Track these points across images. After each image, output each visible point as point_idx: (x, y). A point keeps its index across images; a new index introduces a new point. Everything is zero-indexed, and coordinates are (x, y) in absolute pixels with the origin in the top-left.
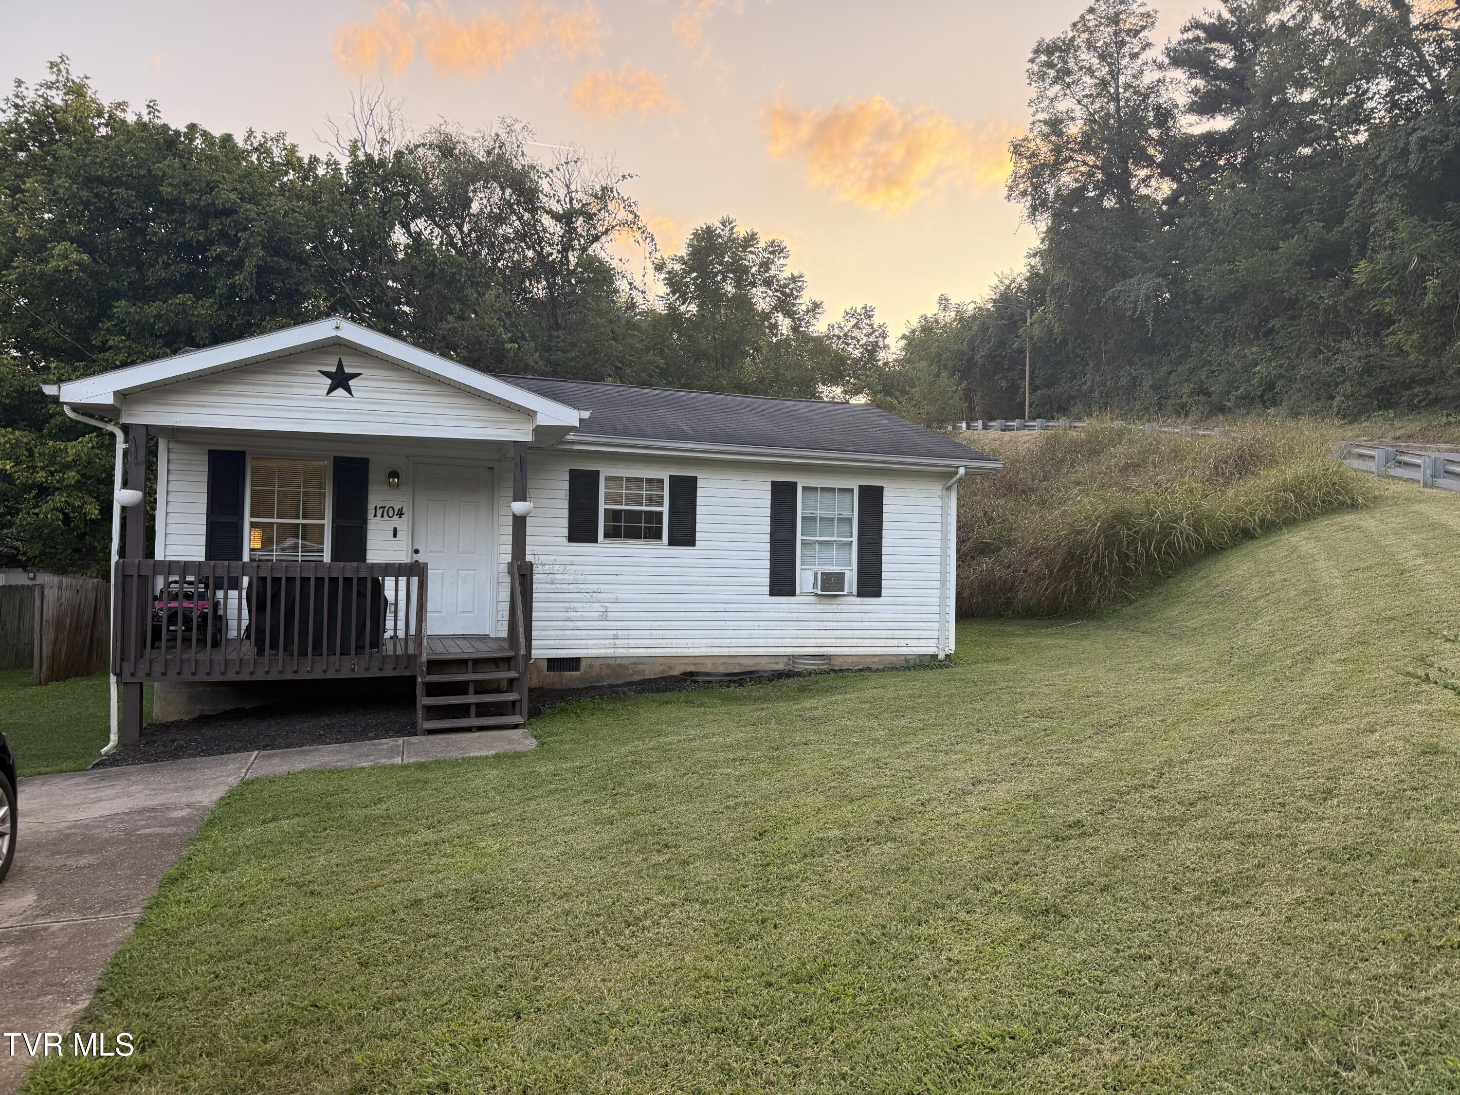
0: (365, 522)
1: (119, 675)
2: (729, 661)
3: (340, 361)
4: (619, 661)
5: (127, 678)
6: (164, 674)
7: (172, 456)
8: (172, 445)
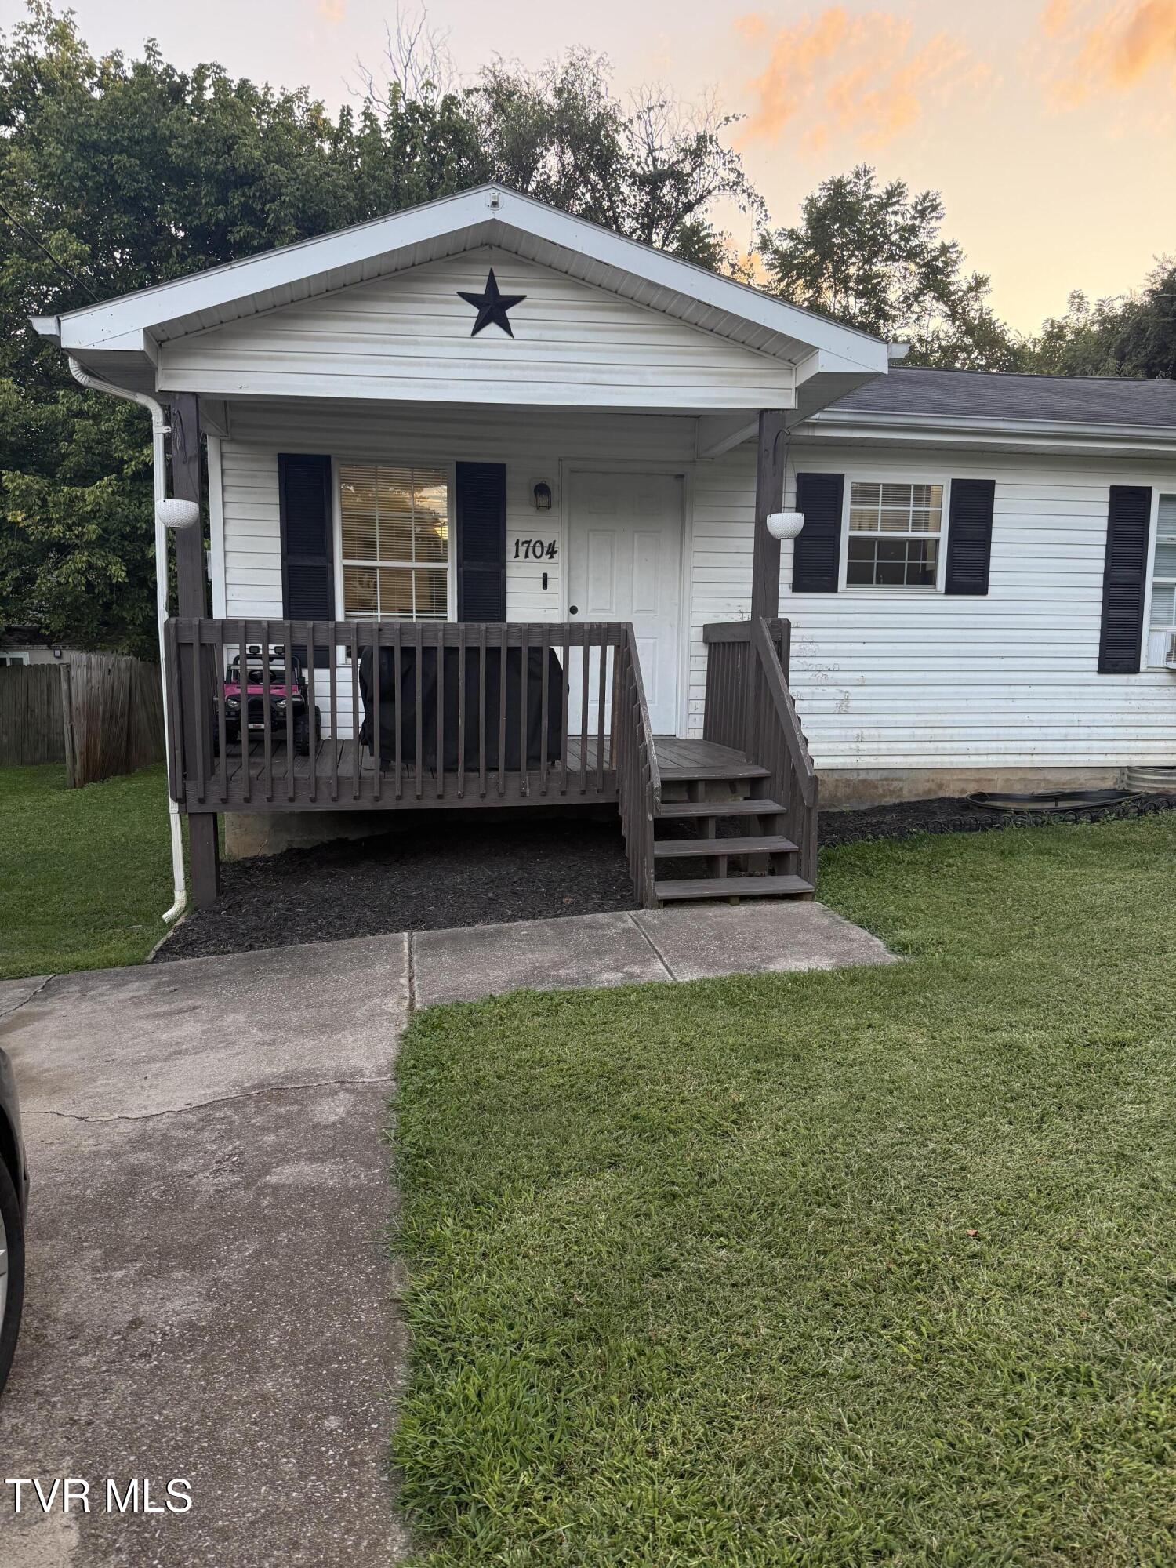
0: (504, 566)
1: (181, 801)
2: (1030, 775)
3: (492, 276)
4: (863, 776)
5: (193, 806)
6: (247, 800)
7: (227, 464)
8: (226, 448)
